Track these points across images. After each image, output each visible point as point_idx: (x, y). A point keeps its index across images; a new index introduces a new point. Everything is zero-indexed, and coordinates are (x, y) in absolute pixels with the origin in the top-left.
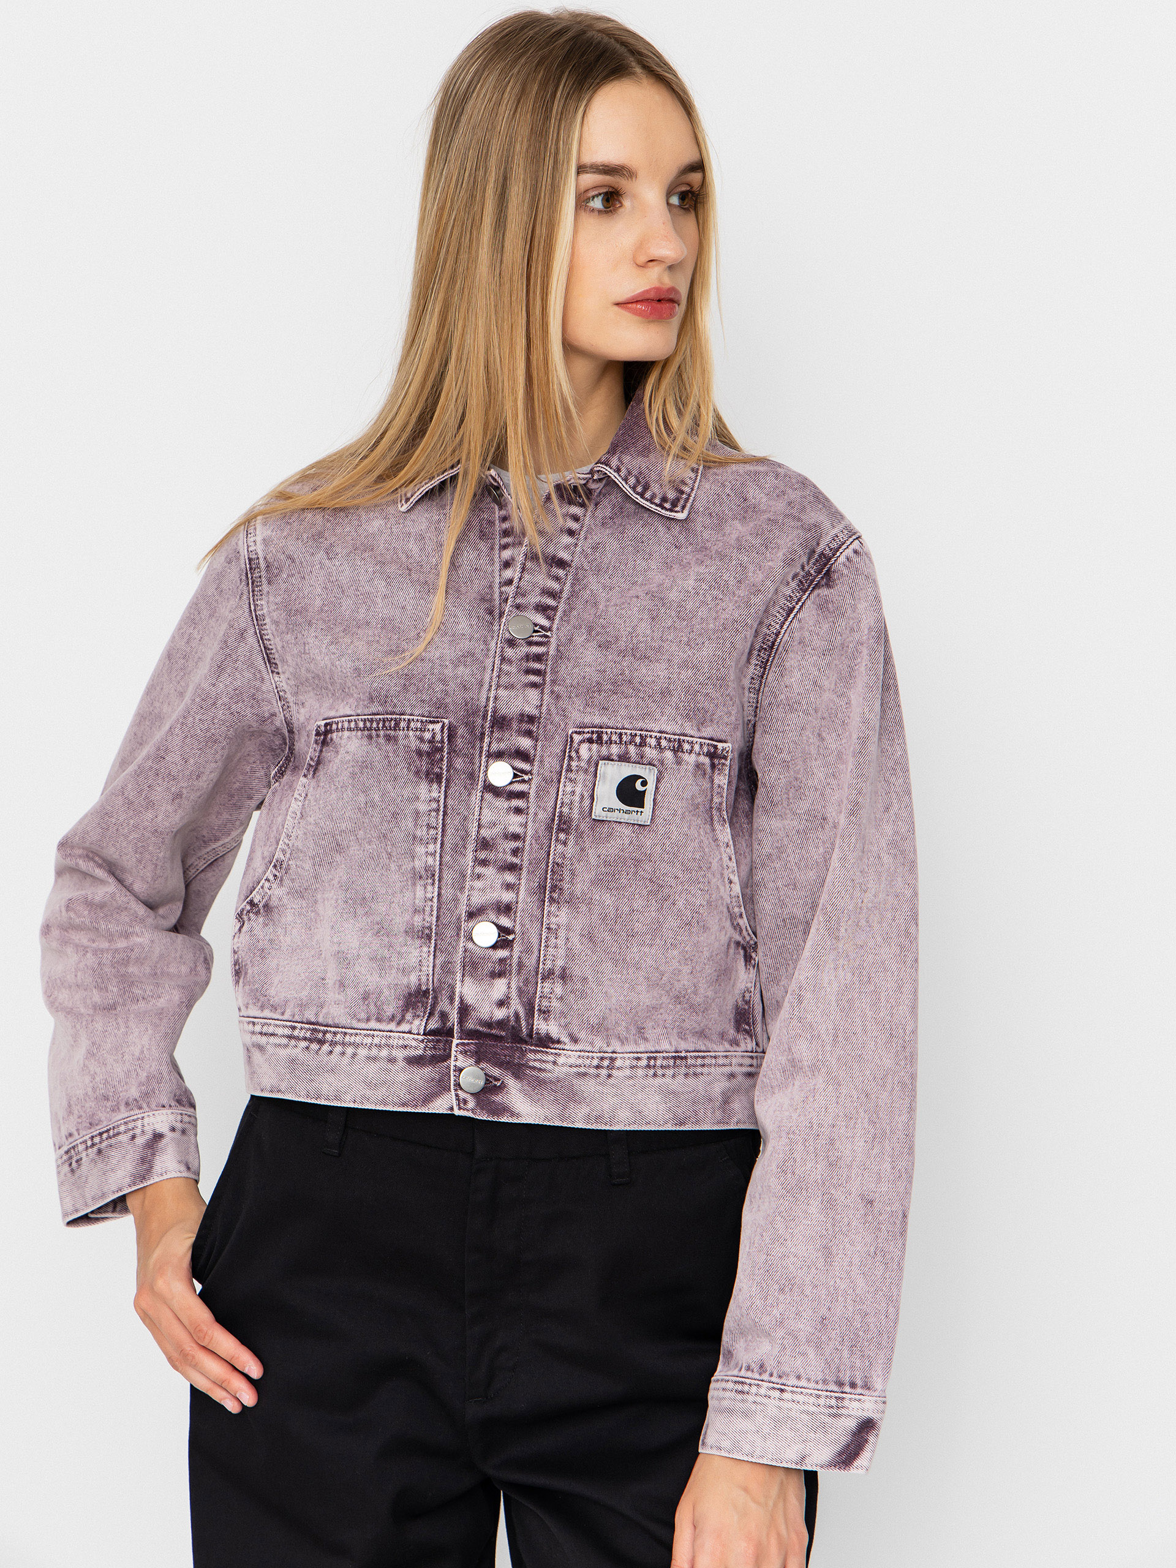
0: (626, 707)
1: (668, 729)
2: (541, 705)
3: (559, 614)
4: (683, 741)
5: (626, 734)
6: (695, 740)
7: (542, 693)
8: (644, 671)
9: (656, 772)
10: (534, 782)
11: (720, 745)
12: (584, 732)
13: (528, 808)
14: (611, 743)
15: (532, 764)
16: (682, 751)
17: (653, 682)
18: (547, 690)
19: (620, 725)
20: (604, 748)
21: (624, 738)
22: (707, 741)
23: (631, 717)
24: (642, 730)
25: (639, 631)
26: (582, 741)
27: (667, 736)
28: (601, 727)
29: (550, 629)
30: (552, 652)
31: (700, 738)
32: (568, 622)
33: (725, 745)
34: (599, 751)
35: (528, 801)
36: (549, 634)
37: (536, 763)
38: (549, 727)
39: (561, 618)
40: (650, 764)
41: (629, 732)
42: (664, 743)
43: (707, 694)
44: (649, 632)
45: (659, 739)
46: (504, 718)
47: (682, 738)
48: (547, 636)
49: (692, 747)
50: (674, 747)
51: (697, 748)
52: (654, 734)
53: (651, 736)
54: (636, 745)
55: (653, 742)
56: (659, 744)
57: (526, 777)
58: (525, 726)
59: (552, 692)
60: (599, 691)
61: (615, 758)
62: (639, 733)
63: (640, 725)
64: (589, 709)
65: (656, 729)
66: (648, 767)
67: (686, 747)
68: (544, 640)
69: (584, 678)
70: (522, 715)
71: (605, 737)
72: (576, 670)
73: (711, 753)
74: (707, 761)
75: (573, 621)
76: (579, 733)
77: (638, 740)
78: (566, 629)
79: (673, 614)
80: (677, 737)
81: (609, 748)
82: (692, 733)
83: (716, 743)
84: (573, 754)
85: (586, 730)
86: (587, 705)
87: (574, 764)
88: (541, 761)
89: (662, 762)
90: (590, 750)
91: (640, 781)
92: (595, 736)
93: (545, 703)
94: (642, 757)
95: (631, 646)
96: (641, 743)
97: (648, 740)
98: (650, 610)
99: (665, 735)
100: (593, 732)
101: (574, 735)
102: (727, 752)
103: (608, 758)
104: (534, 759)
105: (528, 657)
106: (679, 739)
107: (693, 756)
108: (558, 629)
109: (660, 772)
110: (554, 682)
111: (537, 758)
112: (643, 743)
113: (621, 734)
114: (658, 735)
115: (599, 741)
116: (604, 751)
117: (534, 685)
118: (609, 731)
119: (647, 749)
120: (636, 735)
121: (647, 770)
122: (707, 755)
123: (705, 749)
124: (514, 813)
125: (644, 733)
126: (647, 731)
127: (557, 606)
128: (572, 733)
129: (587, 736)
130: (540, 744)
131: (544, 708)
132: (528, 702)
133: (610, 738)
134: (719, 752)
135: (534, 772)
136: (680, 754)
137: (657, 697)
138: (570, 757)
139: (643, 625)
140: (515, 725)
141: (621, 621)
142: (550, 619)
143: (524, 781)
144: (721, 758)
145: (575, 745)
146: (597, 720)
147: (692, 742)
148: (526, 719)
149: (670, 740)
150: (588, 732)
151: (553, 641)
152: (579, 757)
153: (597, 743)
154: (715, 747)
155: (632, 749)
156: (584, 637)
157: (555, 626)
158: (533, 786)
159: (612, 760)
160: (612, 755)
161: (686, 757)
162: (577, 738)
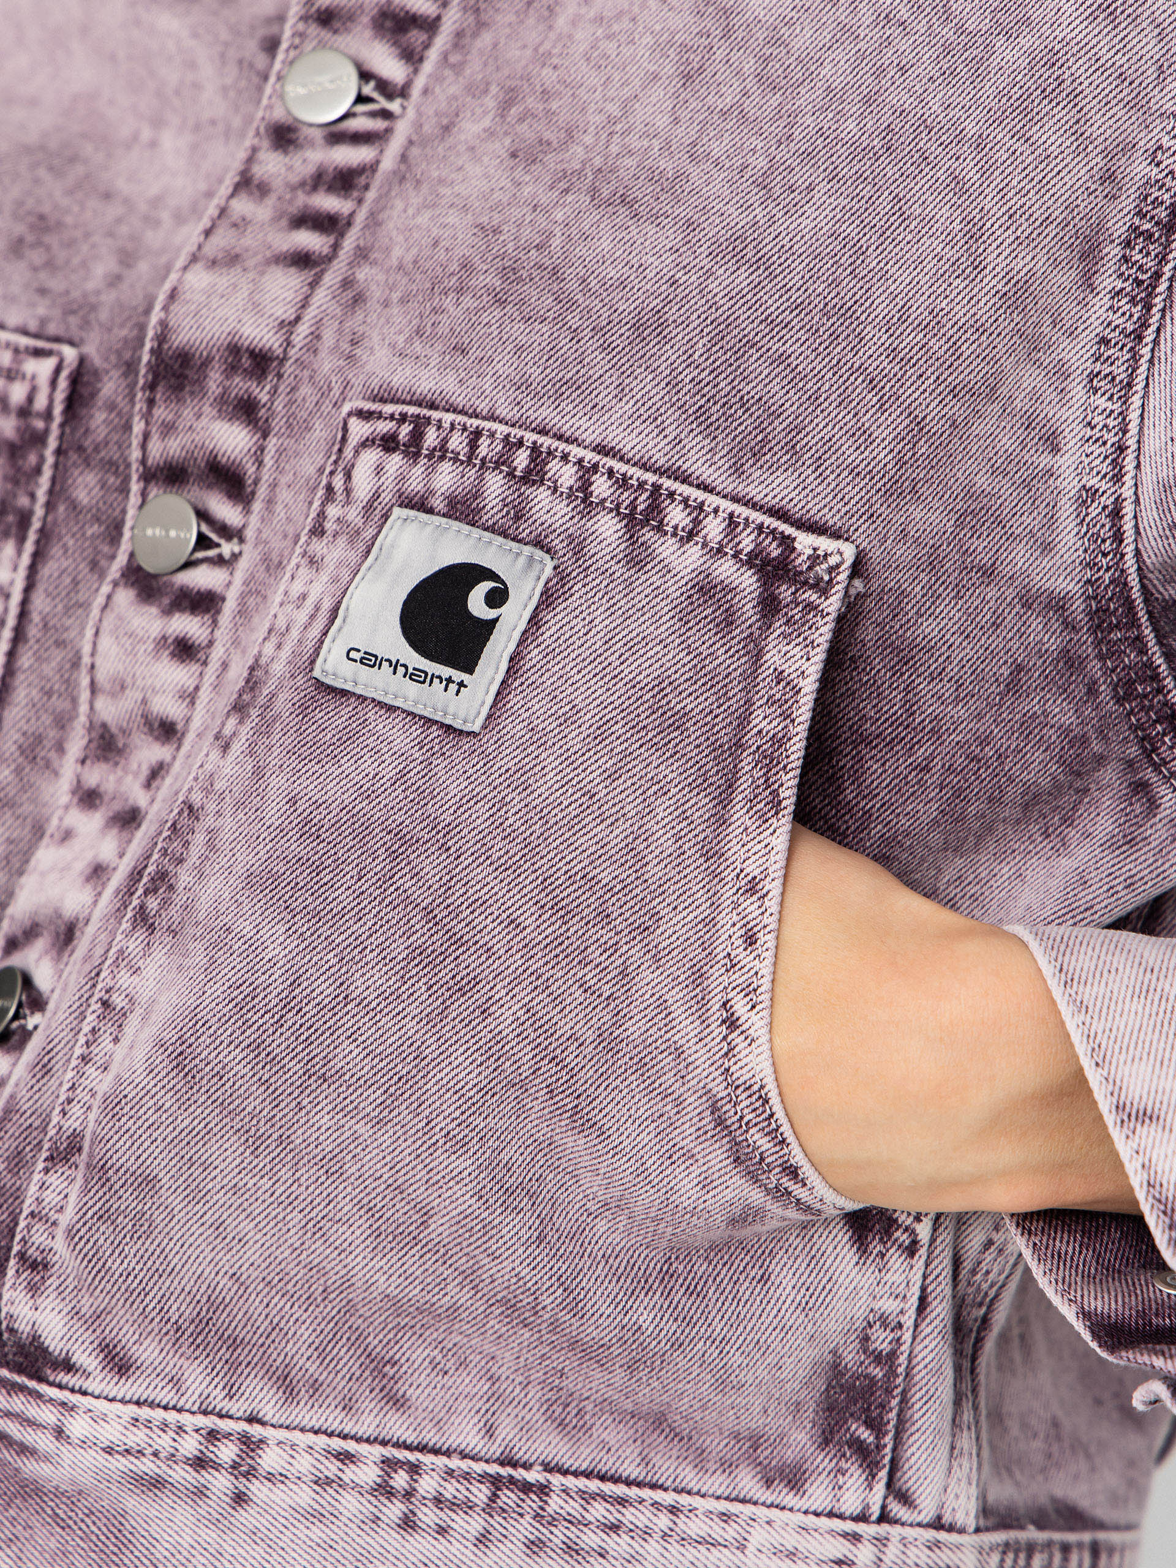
0: (519, 349)
1: (628, 443)
2: (298, 320)
3: (441, 42)
4: (671, 495)
5: (492, 435)
6: (714, 501)
7: (315, 283)
9: (548, 571)
10: (242, 565)
11: (807, 541)
12: (380, 416)
13: (211, 644)
14: (442, 458)
15: (248, 509)
16: (659, 528)
18: (332, 277)
19: (483, 407)
20: (419, 470)
21: (483, 450)
23: (523, 386)
24: (543, 432)
26: (366, 444)
27: (618, 465)
28: (431, 405)
29: (404, 91)
30: (387, 162)
31: (734, 499)
32: (458, 69)
34: (402, 478)
35: (215, 623)
36: (396, 106)
38: (304, 389)
40: (538, 544)
41: (501, 429)
42: (601, 487)
45: (585, 472)
46: (184, 357)
47: (667, 483)
48: (387, 114)
49: (697, 520)
50: (633, 506)
52: (576, 451)
53: (565, 457)
54: (511, 474)
55: (567, 476)
56: (585, 486)
57: (227, 549)
58: (240, 385)
60: (459, 289)
61: (438, 503)
62: (531, 438)
63: (545, 414)
64: (418, 347)
65: (591, 437)
66: (527, 550)
67: (678, 516)
68: (380, 124)
70: (234, 351)
71: (431, 438)
73: (765, 560)
75: (474, 68)
76: (366, 416)
77: (521, 460)
78: (447, 91)
80: (651, 478)
81: (431, 470)
82: (707, 474)
83: (789, 529)
84: (338, 482)
85: (389, 409)
86: (419, 331)
87: (333, 511)
88: (270, 501)
89: (578, 546)
90: (379, 470)
91: (486, 586)
92: (405, 430)
93: (312, 313)
94: (518, 517)
96: (528, 471)
97: (554, 466)
99: (611, 462)
100: (403, 418)
101: (353, 422)
103: (420, 504)
104: (252, 494)
105: (319, 179)
106: (657, 488)
107: (695, 549)
108: (425, 92)
109: (561, 575)
111: (261, 490)
112: (534, 475)
113: (477, 433)
114: (590, 457)
115: (413, 449)
116: (416, 479)
117: (301, 260)
118: (448, 418)
119: (541, 496)
120: (520, 443)
121: (522, 560)
122: (749, 563)
123: (747, 543)
125: (546, 442)
126: (560, 437)
127: (440, 17)
128: (350, 414)
129: (384, 427)
130: (272, 443)
131: (304, 330)
133: (445, 441)
135: (248, 532)
136: (647, 535)
137: (620, 336)
140: (213, 382)
142: (413, 58)
143: (220, 560)
144: (802, 584)
145: (349, 452)
146: (427, 382)
147: (701, 506)
148: (246, 362)
149: (623, 482)
150: (392, 417)
151: (402, 128)
152: (349, 491)
153: (406, 454)
154: (787, 544)
155: (495, 485)
157: (419, 84)
158: (238, 579)
159: (430, 511)
160: (432, 493)
161: (668, 546)
162: (359, 430)
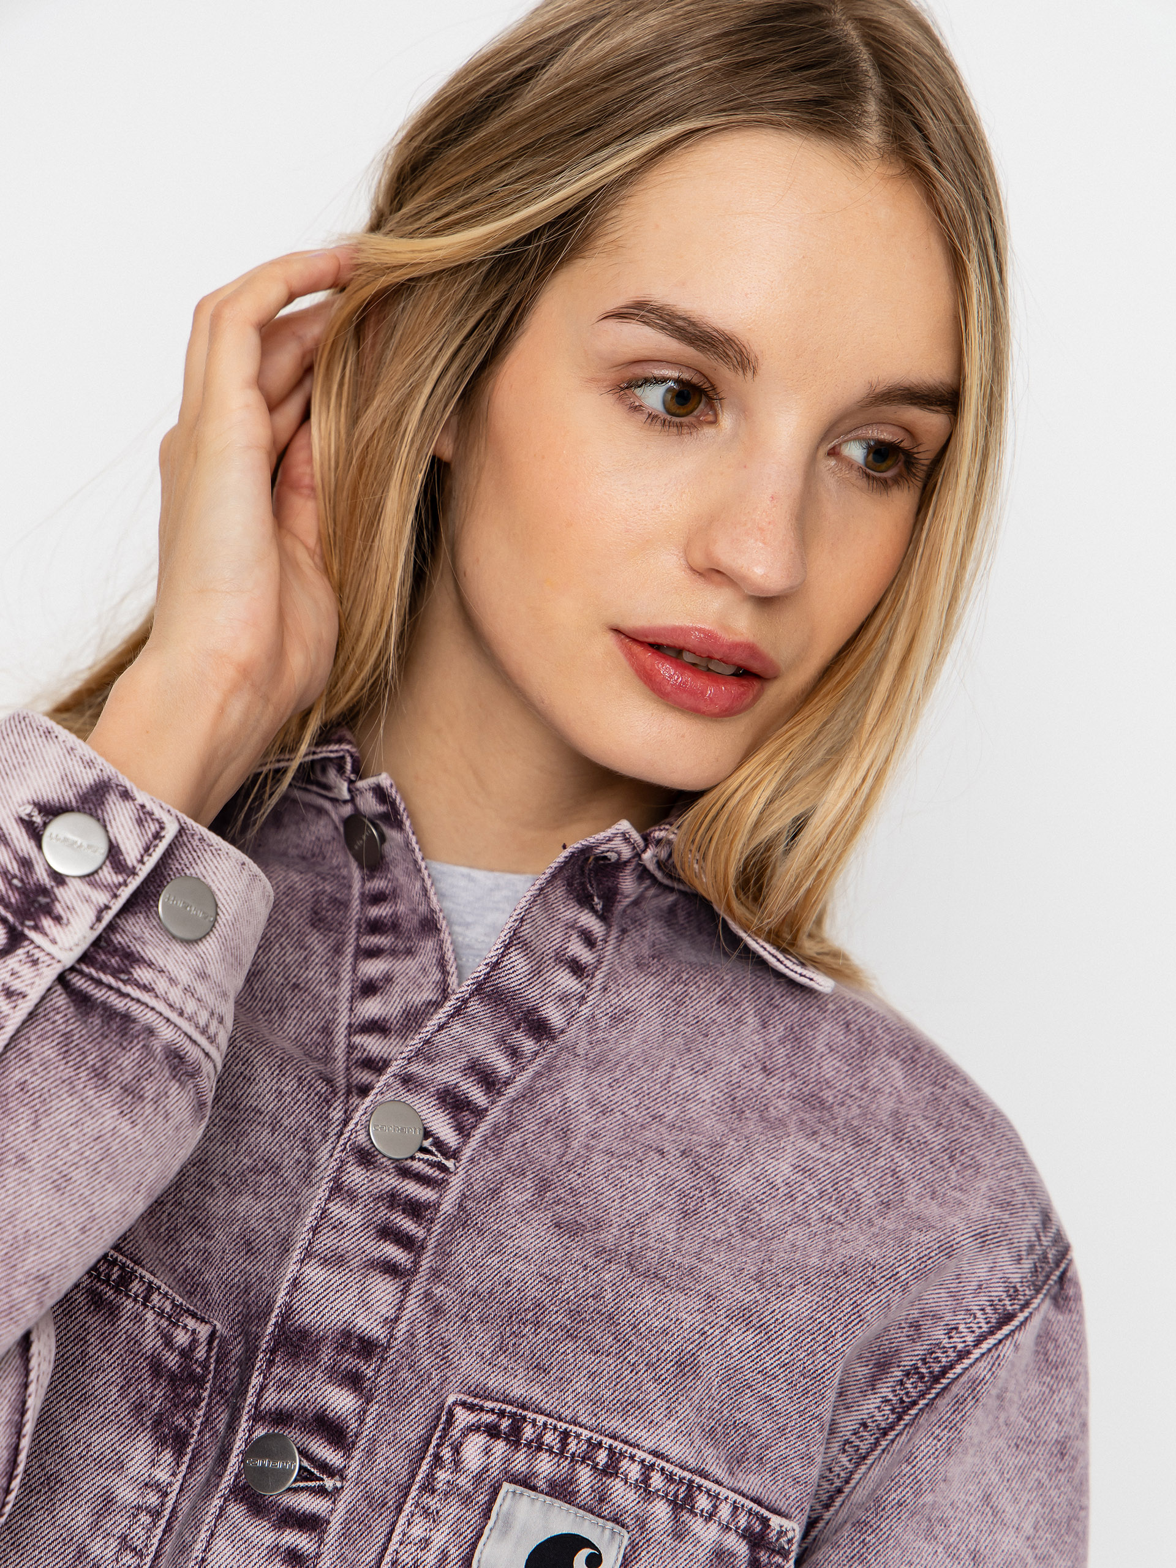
0: (592, 1375)
1: (674, 1451)
2: (397, 1319)
3: (484, 1128)
4: (699, 1487)
5: (578, 1436)
6: (724, 1492)
7: (405, 1291)
8: (648, 1302)
9: (626, 1542)
10: (345, 1497)
11: (775, 1521)
12: (482, 1409)
13: (318, 1555)
14: (539, 1449)
15: (348, 1456)
16: (692, 1511)
17: (665, 1331)
18: (417, 1288)
19: (567, 1413)
20: (521, 1456)
21: (572, 1446)
22: (749, 1504)
23: (597, 1402)
24: (614, 1437)
25: (650, 1226)
26: (474, 1428)
27: (667, 1466)
28: (523, 1407)
29: (455, 1155)
30: (448, 1205)
31: (733, 1490)
32: (498, 1152)
33: (787, 1524)
34: (507, 1460)
35: (321, 1541)
36: (450, 1164)
37: (357, 1454)
38: (404, 1374)
39: (485, 1141)
40: (616, 1520)
41: (585, 1434)
42: (657, 1481)
43: (767, 1399)
44: (671, 1236)
45: (647, 1469)
46: (304, 1334)
47: (698, 1479)
48: (443, 1169)
49: (715, 1507)
50: (676, 1495)
51: (725, 1511)
52: (640, 1454)
53: (632, 1458)
54: (594, 1467)
55: (634, 1472)
56: (646, 1479)
57: (329, 1483)
58: (349, 1361)
59: (428, 1295)
60: (537, 1324)
61: (541, 1484)
62: (609, 1441)
63: (615, 1424)
64: (503, 1360)
65: (649, 1444)
66: (610, 1524)
67: (703, 1503)
68: (436, 1173)
69: (508, 1283)
70: (347, 1334)
71: (528, 1432)
72: (493, 1260)
73: (752, 1534)
74: (742, 1549)
75: (509, 1155)
76: (471, 1408)
77: (602, 1457)
78: (490, 1166)
79: (732, 1219)
80: (687, 1475)
81: (531, 1459)
82: (720, 1473)
83: (767, 1514)
84: (446, 1453)
85: (489, 1405)
86: (502, 1348)
87: (442, 1476)
88: (370, 1453)
89: (642, 1524)
90: (487, 1451)
91: (585, 1553)
92: (505, 1423)
93: (406, 1315)
94: (602, 1500)
95: (627, 1247)
96: (607, 1466)
97: (625, 1463)
98: (682, 1194)
99: (663, 1464)
100: (502, 1414)
101: (459, 1411)
102: (790, 1541)
103: (526, 1482)
104: (354, 1443)
105: (393, 1199)
106: (691, 1481)
107: (714, 1527)
108: (472, 1160)
109: (633, 1546)
110: (436, 1274)
111: (362, 1443)
112: (611, 1470)
113: (566, 1434)
114: (649, 1458)
115: (514, 1438)
116: (520, 1462)
117: (391, 1269)
118: (541, 1419)
119: (617, 1485)
120: (600, 1444)
121: (607, 1533)
122: (744, 1537)
123: (743, 1521)
124: (284, 1561)
125: (618, 1445)
126: (626, 1442)
127: (486, 1110)
128: (455, 1403)
129: (490, 1418)
130: (374, 1408)
131: (402, 1327)
132: (366, 1305)
133: (540, 1437)
134: (772, 1535)
135: (350, 1473)
136: (685, 1516)
137: (666, 1371)
138: (437, 1459)
139: (662, 1218)
140: (326, 1355)
141: (611, 1192)
142: (463, 1131)
143: (322, 1491)
144: (773, 1551)
145: (455, 1433)
146: (518, 1389)
147: (717, 1497)
148: (354, 1344)
149: (670, 1478)
150: (492, 1411)
151: (456, 1183)
152: (457, 1463)
153: (507, 1439)
154: (765, 1522)
155: (584, 1474)
156: (527, 1195)
157: (467, 1153)
158: (341, 1507)
159: (534, 1488)
160: (535, 1475)
161: (697, 1525)
162: (463, 1417)
